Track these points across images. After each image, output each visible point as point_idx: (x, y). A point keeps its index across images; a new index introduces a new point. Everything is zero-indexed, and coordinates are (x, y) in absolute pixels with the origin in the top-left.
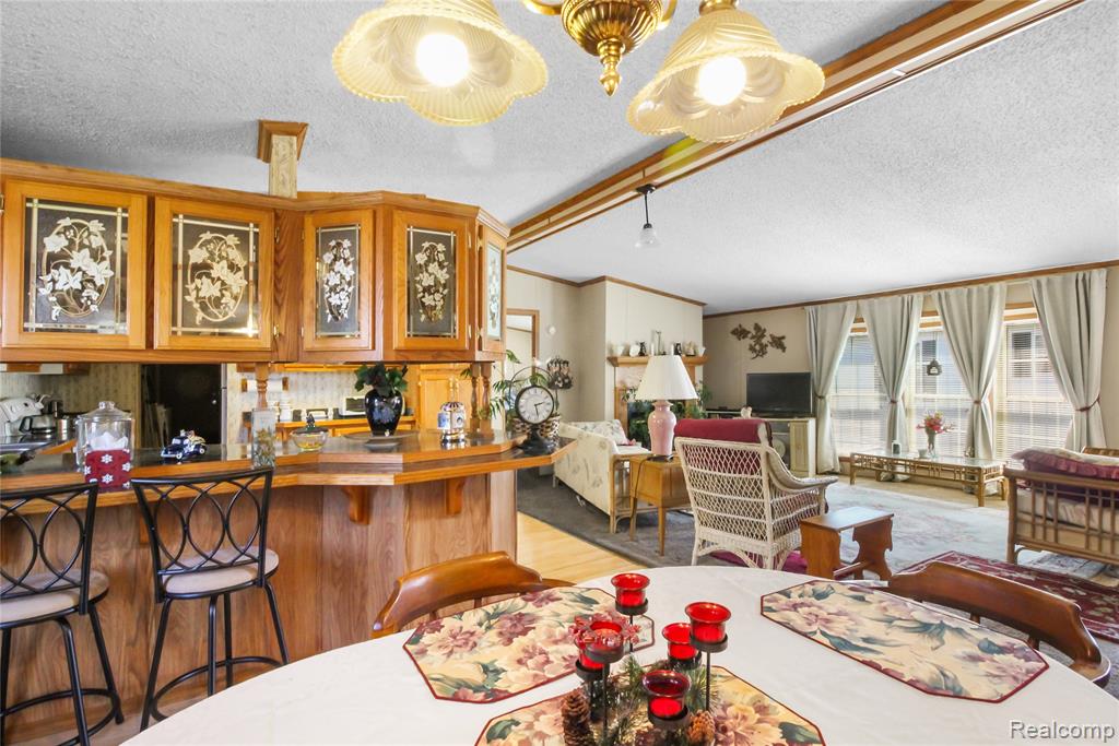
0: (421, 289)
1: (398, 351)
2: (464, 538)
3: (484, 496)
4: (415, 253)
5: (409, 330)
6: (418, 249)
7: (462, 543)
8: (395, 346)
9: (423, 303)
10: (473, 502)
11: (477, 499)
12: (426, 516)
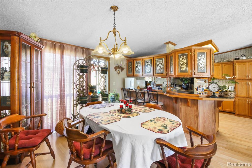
0: (181, 64)
1: (177, 75)
2: (192, 112)
3: (197, 105)
4: (180, 58)
5: (179, 71)
6: (180, 57)
7: (192, 113)
8: (177, 74)
9: (181, 67)
10: (194, 105)
11: (195, 105)
12: (184, 105)
